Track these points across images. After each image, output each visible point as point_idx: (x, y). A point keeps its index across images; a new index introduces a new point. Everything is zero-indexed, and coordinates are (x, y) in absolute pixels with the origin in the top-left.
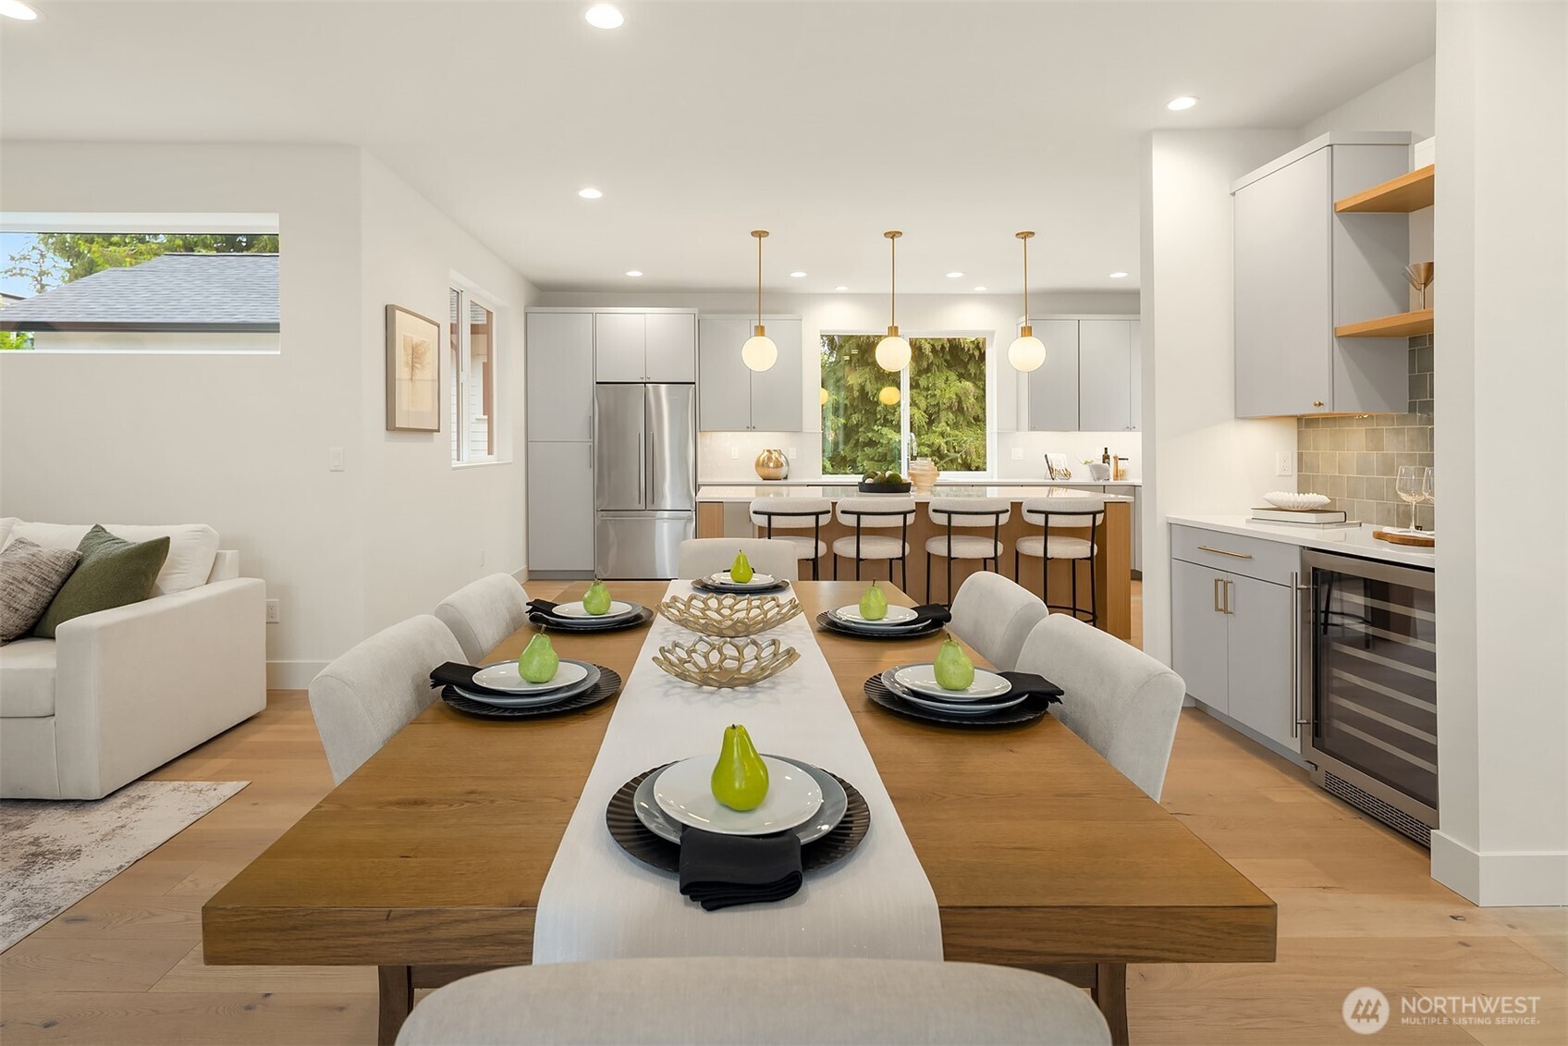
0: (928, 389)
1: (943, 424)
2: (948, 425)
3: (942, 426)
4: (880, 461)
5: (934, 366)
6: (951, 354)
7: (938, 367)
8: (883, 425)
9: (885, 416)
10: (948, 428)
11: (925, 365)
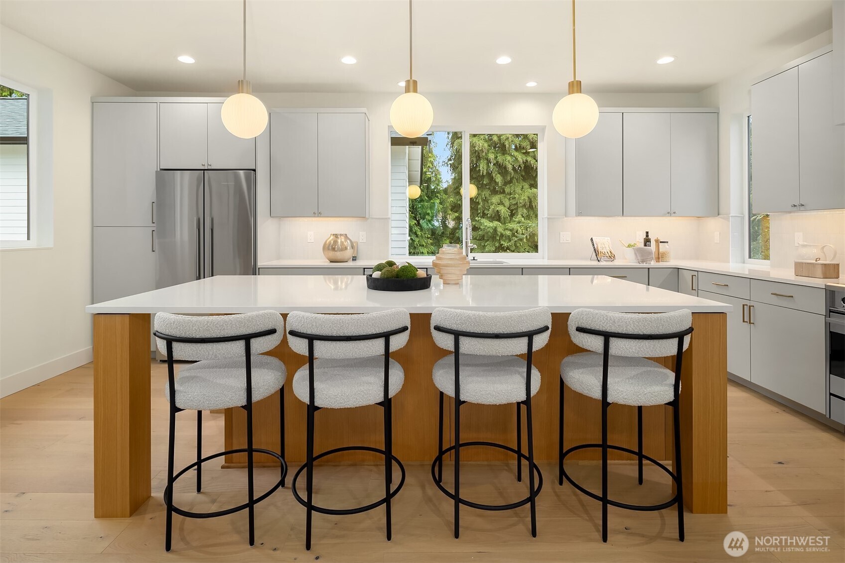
0: (511, 194)
1: (520, 216)
2: (523, 217)
3: (519, 218)
4: (480, 240)
5: (514, 179)
6: (525, 172)
7: (517, 180)
8: (483, 217)
9: (483, 211)
10: (523, 219)
11: (509, 178)
